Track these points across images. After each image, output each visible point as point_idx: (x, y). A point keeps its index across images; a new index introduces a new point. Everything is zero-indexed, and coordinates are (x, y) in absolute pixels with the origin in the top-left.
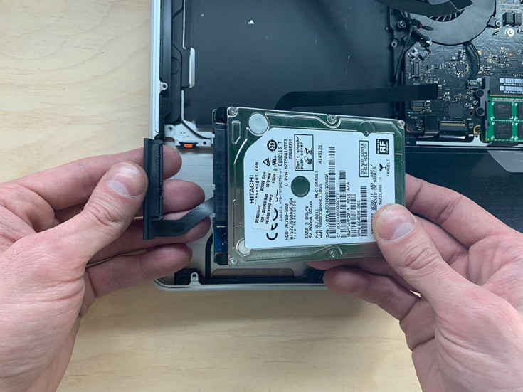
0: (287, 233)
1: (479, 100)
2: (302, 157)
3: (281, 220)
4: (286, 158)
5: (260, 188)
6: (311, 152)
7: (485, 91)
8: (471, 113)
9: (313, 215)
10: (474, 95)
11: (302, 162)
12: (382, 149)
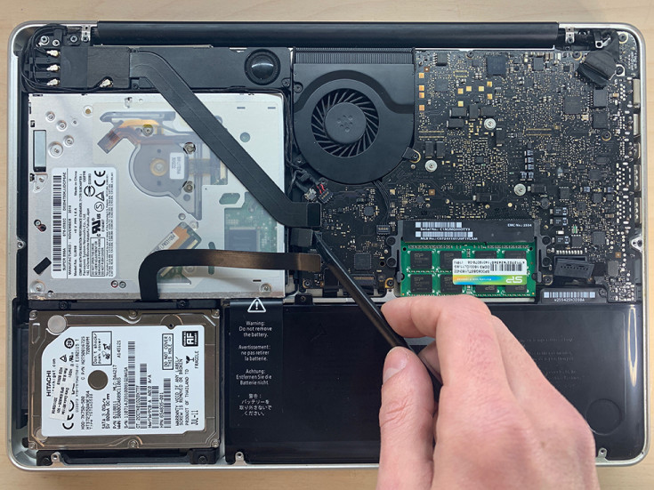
0: (83, 424)
1: (389, 248)
2: (100, 352)
3: (77, 411)
4: (83, 354)
5: (56, 382)
6: (110, 348)
7: (398, 238)
8: (382, 264)
9: (111, 407)
10: (386, 244)
12: (190, 341)
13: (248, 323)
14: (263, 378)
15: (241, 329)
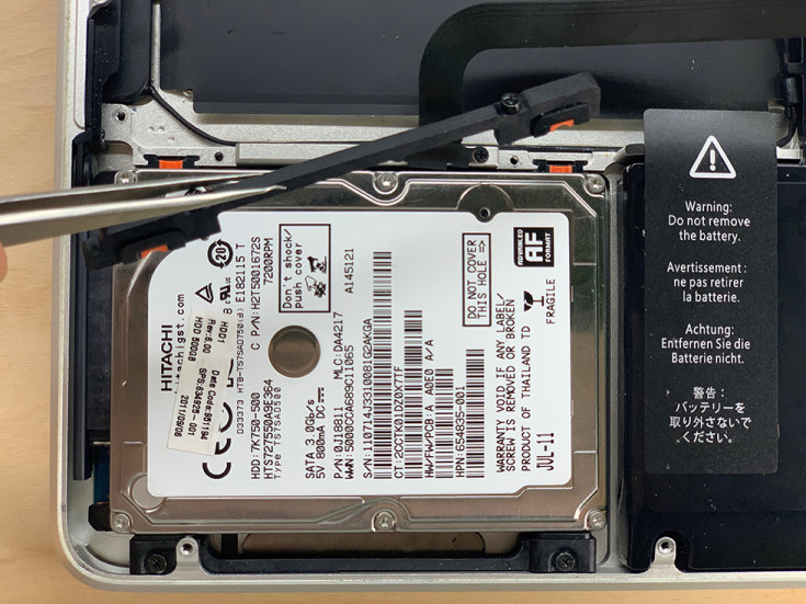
0: (255, 464)
3: (241, 432)
4: (256, 281)
5: (187, 355)
6: (325, 267)
9: (327, 423)
11: (298, 292)
12: (533, 251)
13: (690, 206)
14: (730, 347)
15: (674, 220)
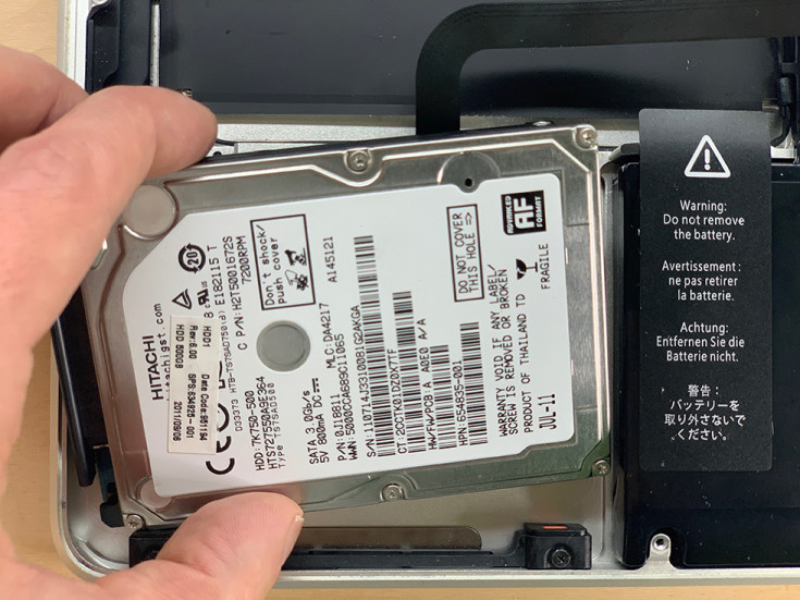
0: (258, 457)
2: (279, 274)
3: (239, 429)
4: (233, 282)
5: (173, 363)
6: (305, 259)
9: (325, 410)
11: (279, 287)
12: (523, 217)
13: (685, 205)
14: (725, 345)
15: (669, 219)
